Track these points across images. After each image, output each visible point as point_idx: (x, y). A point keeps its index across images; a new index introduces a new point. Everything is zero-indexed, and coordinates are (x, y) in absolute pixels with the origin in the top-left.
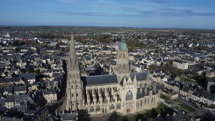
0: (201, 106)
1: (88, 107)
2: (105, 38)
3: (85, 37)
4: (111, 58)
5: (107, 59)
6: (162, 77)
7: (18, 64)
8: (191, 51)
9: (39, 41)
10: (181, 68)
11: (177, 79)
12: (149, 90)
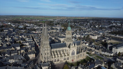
0: (106, 56)
3: (39, 22)
4: (57, 34)
5: (55, 35)
6: (86, 43)
7: (6, 39)
8: (97, 29)
9: (12, 25)
10: (94, 39)
11: (93, 44)
12: (81, 50)
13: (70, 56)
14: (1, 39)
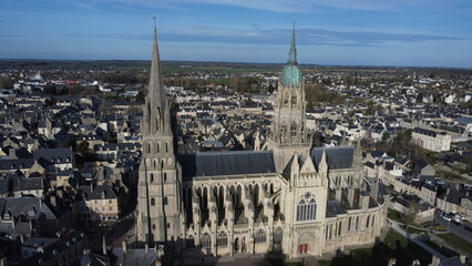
1: (194, 233)
2: (249, 83)
3: (205, 83)
4: (262, 123)
6: (389, 167)
7: (40, 130)
8: (452, 111)
9: (101, 89)
10: (433, 149)
11: (428, 171)
13: (288, 220)
14: (22, 129)
